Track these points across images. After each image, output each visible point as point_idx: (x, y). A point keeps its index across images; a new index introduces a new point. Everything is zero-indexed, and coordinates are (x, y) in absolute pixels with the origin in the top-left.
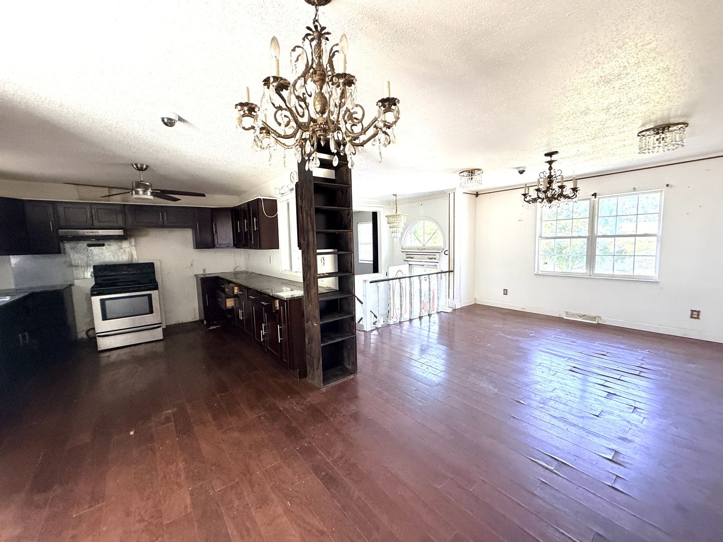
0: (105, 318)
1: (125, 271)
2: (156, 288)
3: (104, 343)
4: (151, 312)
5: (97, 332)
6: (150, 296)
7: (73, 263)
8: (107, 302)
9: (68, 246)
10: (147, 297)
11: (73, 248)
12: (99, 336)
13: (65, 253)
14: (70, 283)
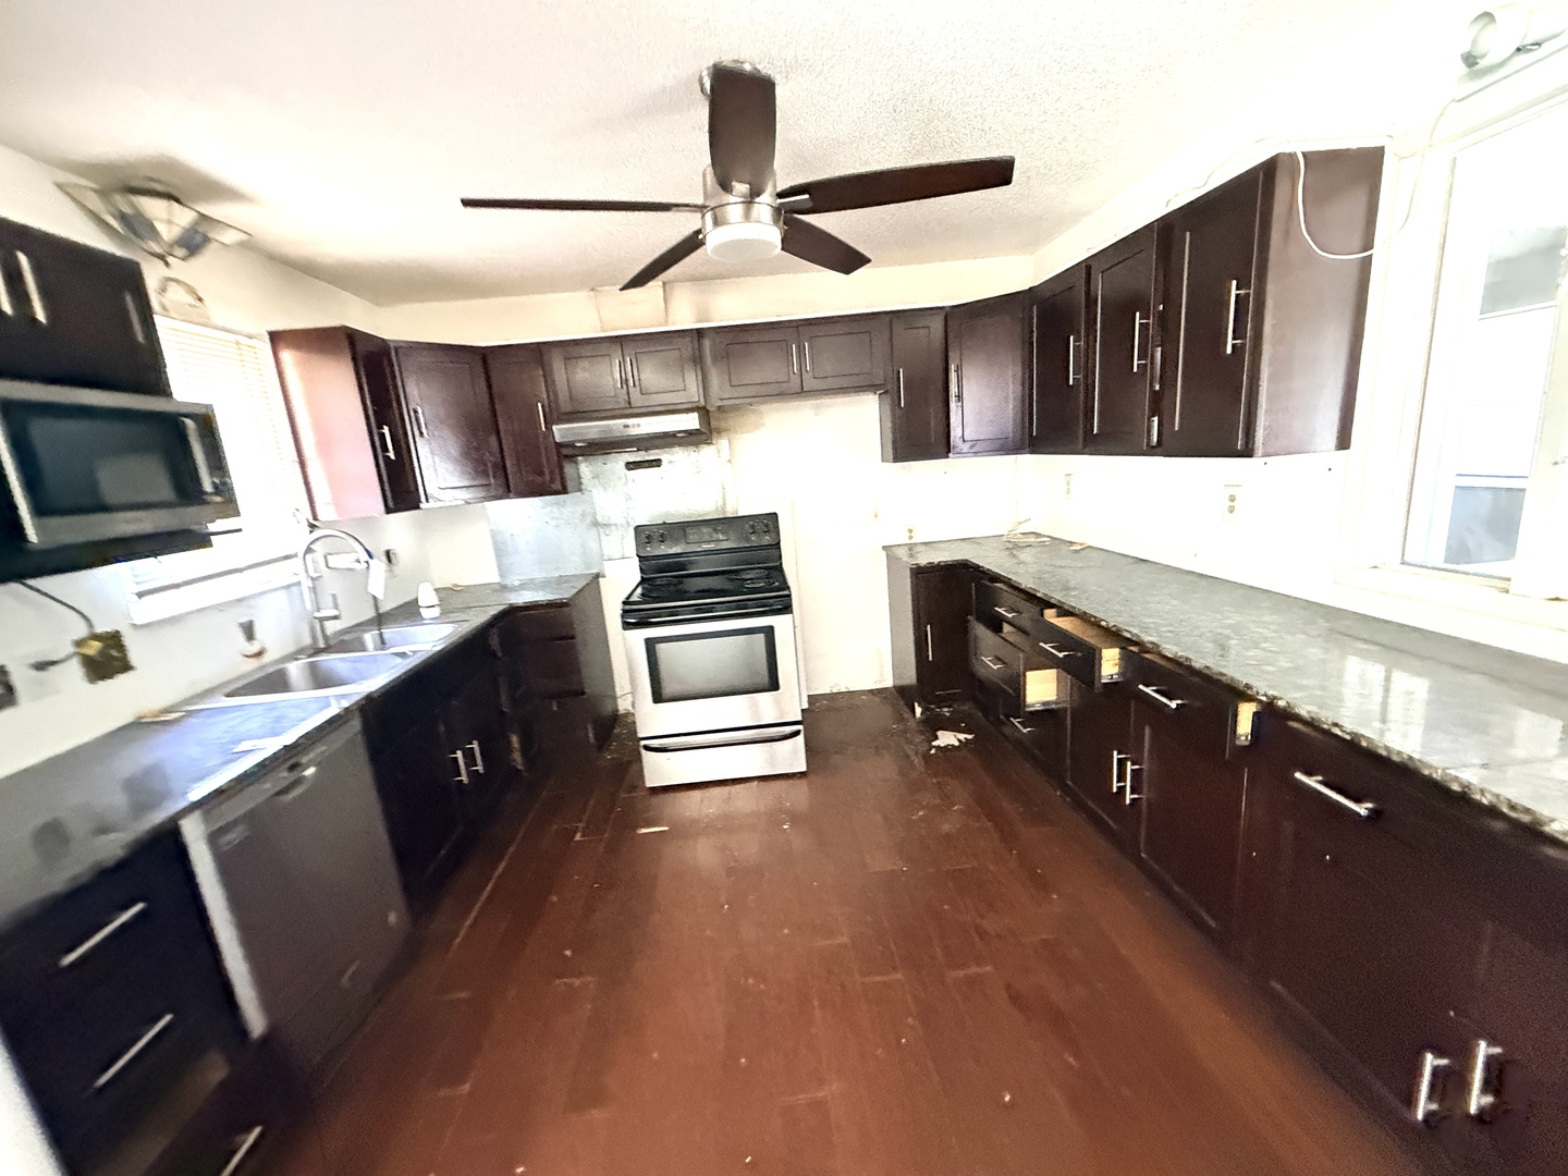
0: (658, 697)
1: (709, 542)
2: (786, 608)
3: (660, 770)
4: (774, 685)
5: (640, 735)
6: (769, 632)
7: (600, 519)
8: (661, 648)
9: (585, 469)
10: (762, 635)
11: (596, 477)
12: (647, 748)
13: (580, 490)
14: (595, 571)
